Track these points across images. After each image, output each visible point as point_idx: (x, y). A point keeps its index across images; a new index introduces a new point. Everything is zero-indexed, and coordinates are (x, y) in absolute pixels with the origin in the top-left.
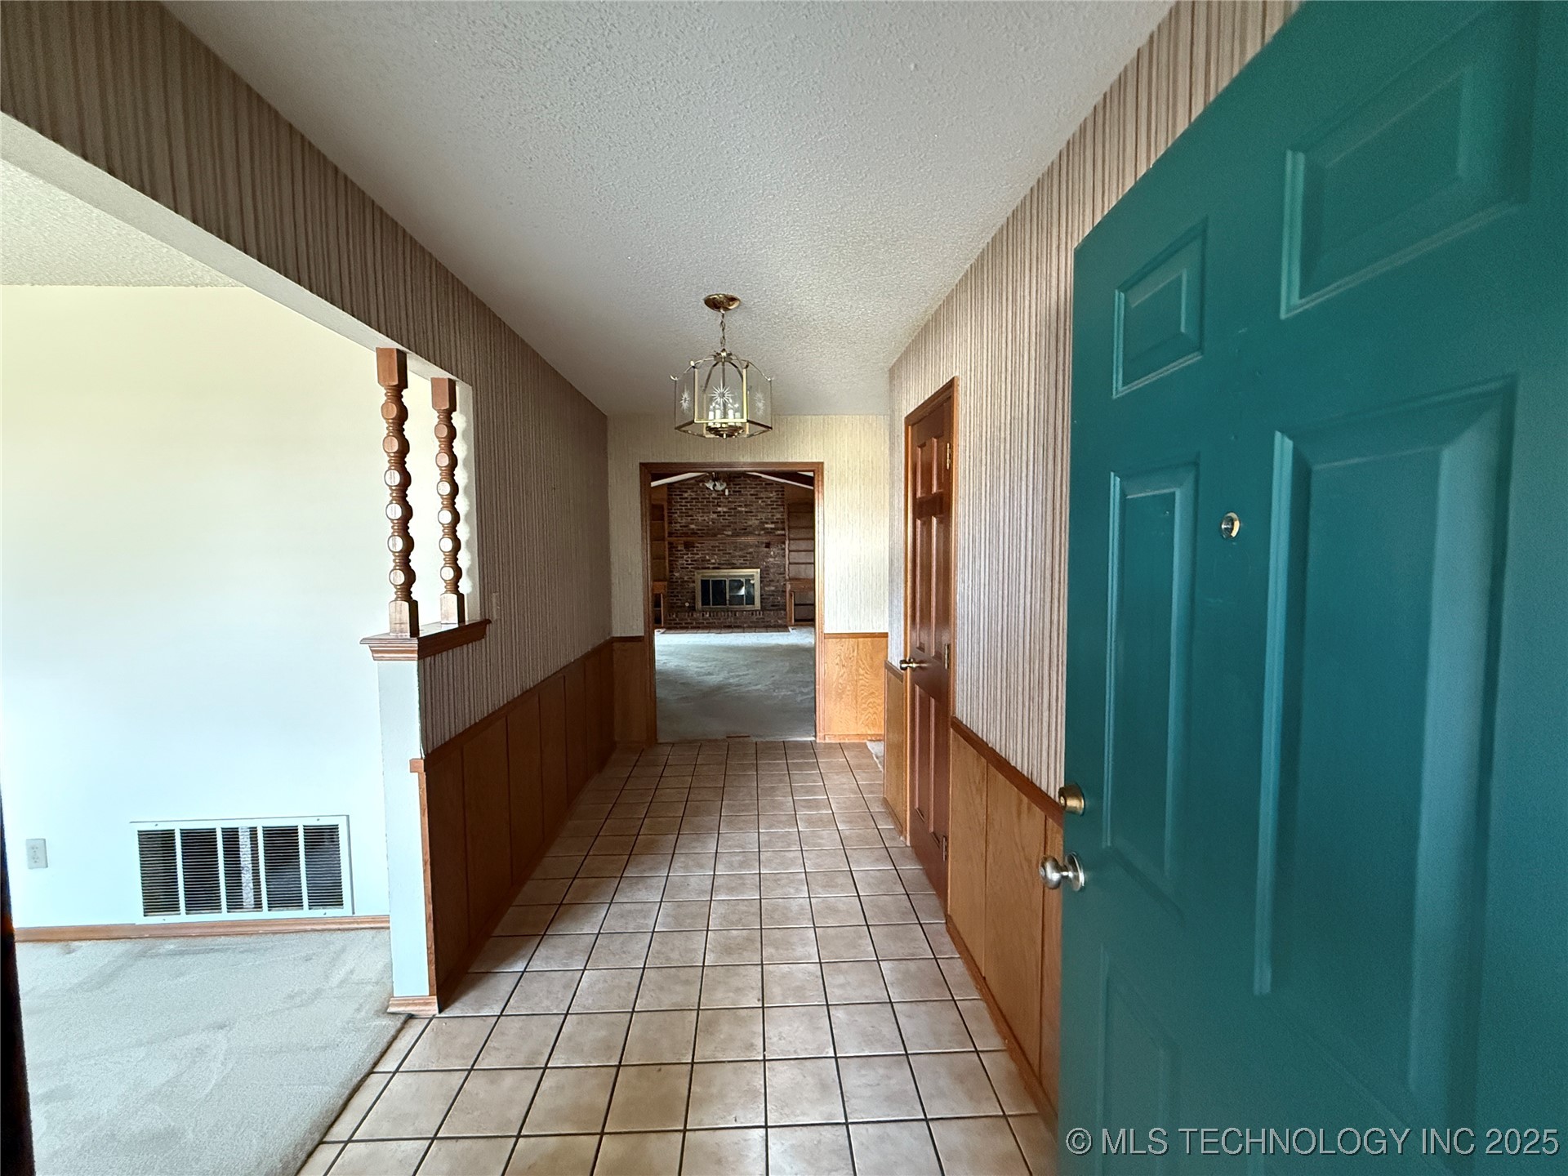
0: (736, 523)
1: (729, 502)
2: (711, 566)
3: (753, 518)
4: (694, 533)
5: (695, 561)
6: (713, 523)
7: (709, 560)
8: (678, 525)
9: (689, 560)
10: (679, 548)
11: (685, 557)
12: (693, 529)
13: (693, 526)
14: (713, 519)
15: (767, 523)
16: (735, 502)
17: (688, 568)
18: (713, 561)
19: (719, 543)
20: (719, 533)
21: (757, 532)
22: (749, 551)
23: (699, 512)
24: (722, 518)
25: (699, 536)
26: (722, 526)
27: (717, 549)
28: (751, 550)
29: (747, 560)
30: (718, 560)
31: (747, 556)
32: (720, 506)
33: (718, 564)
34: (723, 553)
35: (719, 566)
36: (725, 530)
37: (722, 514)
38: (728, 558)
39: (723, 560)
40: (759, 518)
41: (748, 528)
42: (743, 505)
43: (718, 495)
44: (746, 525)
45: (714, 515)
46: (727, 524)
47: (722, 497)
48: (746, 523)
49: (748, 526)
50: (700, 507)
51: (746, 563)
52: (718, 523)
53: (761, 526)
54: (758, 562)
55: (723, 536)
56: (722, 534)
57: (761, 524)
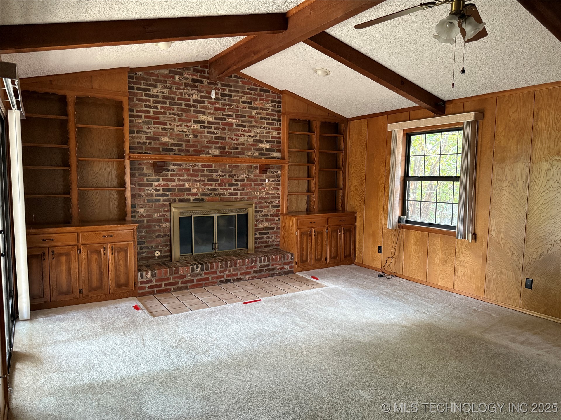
0: (224, 139)
1: (216, 109)
2: (192, 198)
3: (246, 134)
4: (167, 150)
5: (169, 190)
6: (195, 136)
7: (189, 190)
8: (143, 136)
9: (161, 189)
10: (145, 171)
11: (155, 184)
12: (166, 144)
13: (166, 139)
14: (194, 131)
15: (261, 142)
16: (224, 110)
17: (159, 201)
18: (195, 190)
19: (203, 166)
20: (202, 152)
21: (249, 153)
22: (240, 178)
23: (175, 119)
24: (206, 130)
25: (174, 154)
26: (207, 142)
27: (200, 174)
28: (243, 176)
29: (238, 190)
30: (201, 190)
31: (237, 185)
32: (204, 113)
33: (202, 195)
34: (209, 180)
35: (203, 197)
36: (210, 148)
37: (206, 125)
38: (214, 187)
39: (208, 190)
40: (252, 134)
41: (240, 147)
42: (234, 116)
43: (201, 97)
44: (237, 142)
45: (196, 125)
46: (213, 140)
47: (206, 101)
48: (237, 140)
49: (239, 144)
50: (175, 111)
51: (237, 194)
52: (201, 137)
53: (255, 145)
54: (251, 192)
55: (208, 156)
56: (206, 154)
57: (255, 143)
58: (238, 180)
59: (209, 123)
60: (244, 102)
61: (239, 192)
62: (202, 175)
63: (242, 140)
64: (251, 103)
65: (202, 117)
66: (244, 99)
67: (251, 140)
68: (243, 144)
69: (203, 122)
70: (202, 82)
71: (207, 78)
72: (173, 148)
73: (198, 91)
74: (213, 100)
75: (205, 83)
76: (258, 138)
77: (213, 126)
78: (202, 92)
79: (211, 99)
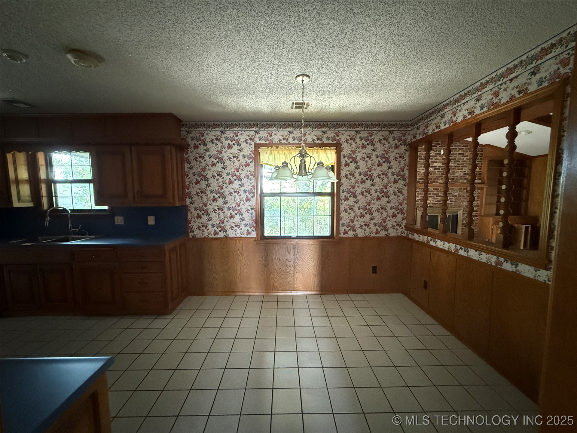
19: (434, 189)
20: (434, 182)
21: (461, 181)
22: (454, 195)
23: (421, 166)
24: (437, 171)
25: (420, 184)
26: (437, 177)
27: (432, 193)
28: (456, 194)
29: (453, 201)
30: (432, 201)
31: (452, 199)
32: (436, 162)
33: (432, 204)
34: (436, 196)
35: (433, 205)
36: (438, 179)
37: (437, 168)
38: (439, 200)
39: (436, 201)
40: (463, 171)
41: (455, 178)
42: (453, 162)
43: (436, 154)
44: (454, 176)
45: (431, 168)
46: (440, 175)
47: (438, 155)
48: (454, 174)
49: (455, 177)
50: (422, 163)
51: (452, 204)
52: (434, 174)
53: (465, 177)
54: (460, 203)
55: (437, 183)
56: (436, 183)
57: (464, 175)
58: (453, 196)
59: (439, 167)
60: (459, 154)
61: (453, 203)
62: (433, 194)
63: (457, 174)
64: (463, 154)
65: (435, 164)
66: (460, 152)
67: (462, 174)
68: (457, 177)
69: (436, 167)
70: (436, 146)
71: (439, 144)
72: (419, 180)
73: (434, 151)
74: (442, 155)
75: (438, 147)
76: (466, 173)
77: (441, 168)
78: (436, 151)
79: (441, 154)
